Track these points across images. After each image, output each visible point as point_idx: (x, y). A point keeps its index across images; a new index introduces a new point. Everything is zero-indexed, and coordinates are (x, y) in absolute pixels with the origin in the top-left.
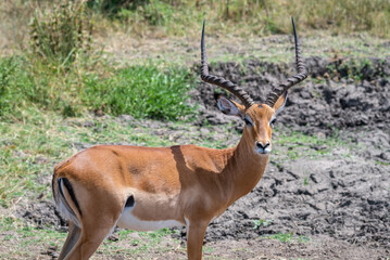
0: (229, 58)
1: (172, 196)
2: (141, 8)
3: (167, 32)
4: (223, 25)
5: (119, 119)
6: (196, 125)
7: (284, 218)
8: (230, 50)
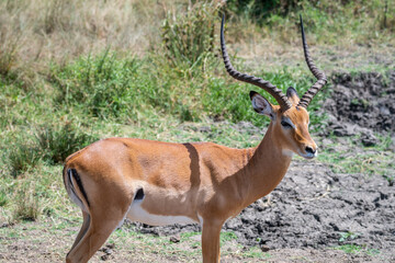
0: (373, 68)
1: (183, 193)
2: (293, 14)
3: (318, 40)
4: (377, 34)
5: (237, 126)
6: (320, 135)
7: (376, 233)
8: (377, 60)
